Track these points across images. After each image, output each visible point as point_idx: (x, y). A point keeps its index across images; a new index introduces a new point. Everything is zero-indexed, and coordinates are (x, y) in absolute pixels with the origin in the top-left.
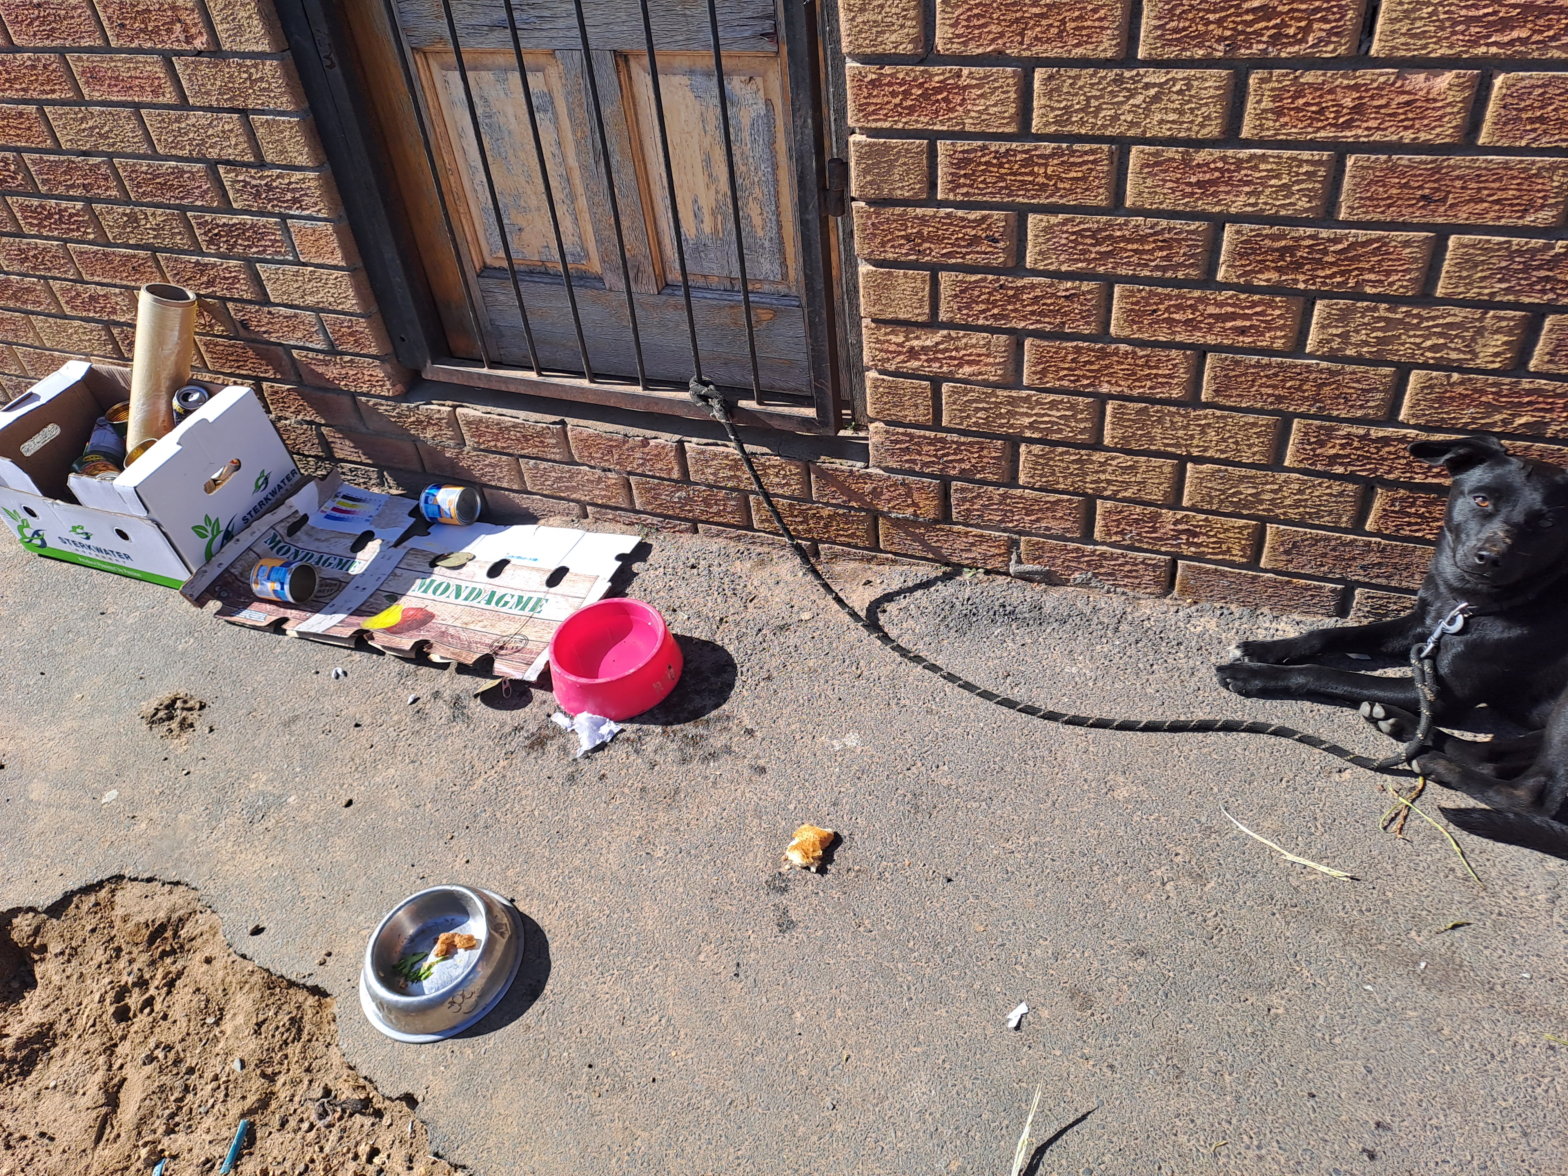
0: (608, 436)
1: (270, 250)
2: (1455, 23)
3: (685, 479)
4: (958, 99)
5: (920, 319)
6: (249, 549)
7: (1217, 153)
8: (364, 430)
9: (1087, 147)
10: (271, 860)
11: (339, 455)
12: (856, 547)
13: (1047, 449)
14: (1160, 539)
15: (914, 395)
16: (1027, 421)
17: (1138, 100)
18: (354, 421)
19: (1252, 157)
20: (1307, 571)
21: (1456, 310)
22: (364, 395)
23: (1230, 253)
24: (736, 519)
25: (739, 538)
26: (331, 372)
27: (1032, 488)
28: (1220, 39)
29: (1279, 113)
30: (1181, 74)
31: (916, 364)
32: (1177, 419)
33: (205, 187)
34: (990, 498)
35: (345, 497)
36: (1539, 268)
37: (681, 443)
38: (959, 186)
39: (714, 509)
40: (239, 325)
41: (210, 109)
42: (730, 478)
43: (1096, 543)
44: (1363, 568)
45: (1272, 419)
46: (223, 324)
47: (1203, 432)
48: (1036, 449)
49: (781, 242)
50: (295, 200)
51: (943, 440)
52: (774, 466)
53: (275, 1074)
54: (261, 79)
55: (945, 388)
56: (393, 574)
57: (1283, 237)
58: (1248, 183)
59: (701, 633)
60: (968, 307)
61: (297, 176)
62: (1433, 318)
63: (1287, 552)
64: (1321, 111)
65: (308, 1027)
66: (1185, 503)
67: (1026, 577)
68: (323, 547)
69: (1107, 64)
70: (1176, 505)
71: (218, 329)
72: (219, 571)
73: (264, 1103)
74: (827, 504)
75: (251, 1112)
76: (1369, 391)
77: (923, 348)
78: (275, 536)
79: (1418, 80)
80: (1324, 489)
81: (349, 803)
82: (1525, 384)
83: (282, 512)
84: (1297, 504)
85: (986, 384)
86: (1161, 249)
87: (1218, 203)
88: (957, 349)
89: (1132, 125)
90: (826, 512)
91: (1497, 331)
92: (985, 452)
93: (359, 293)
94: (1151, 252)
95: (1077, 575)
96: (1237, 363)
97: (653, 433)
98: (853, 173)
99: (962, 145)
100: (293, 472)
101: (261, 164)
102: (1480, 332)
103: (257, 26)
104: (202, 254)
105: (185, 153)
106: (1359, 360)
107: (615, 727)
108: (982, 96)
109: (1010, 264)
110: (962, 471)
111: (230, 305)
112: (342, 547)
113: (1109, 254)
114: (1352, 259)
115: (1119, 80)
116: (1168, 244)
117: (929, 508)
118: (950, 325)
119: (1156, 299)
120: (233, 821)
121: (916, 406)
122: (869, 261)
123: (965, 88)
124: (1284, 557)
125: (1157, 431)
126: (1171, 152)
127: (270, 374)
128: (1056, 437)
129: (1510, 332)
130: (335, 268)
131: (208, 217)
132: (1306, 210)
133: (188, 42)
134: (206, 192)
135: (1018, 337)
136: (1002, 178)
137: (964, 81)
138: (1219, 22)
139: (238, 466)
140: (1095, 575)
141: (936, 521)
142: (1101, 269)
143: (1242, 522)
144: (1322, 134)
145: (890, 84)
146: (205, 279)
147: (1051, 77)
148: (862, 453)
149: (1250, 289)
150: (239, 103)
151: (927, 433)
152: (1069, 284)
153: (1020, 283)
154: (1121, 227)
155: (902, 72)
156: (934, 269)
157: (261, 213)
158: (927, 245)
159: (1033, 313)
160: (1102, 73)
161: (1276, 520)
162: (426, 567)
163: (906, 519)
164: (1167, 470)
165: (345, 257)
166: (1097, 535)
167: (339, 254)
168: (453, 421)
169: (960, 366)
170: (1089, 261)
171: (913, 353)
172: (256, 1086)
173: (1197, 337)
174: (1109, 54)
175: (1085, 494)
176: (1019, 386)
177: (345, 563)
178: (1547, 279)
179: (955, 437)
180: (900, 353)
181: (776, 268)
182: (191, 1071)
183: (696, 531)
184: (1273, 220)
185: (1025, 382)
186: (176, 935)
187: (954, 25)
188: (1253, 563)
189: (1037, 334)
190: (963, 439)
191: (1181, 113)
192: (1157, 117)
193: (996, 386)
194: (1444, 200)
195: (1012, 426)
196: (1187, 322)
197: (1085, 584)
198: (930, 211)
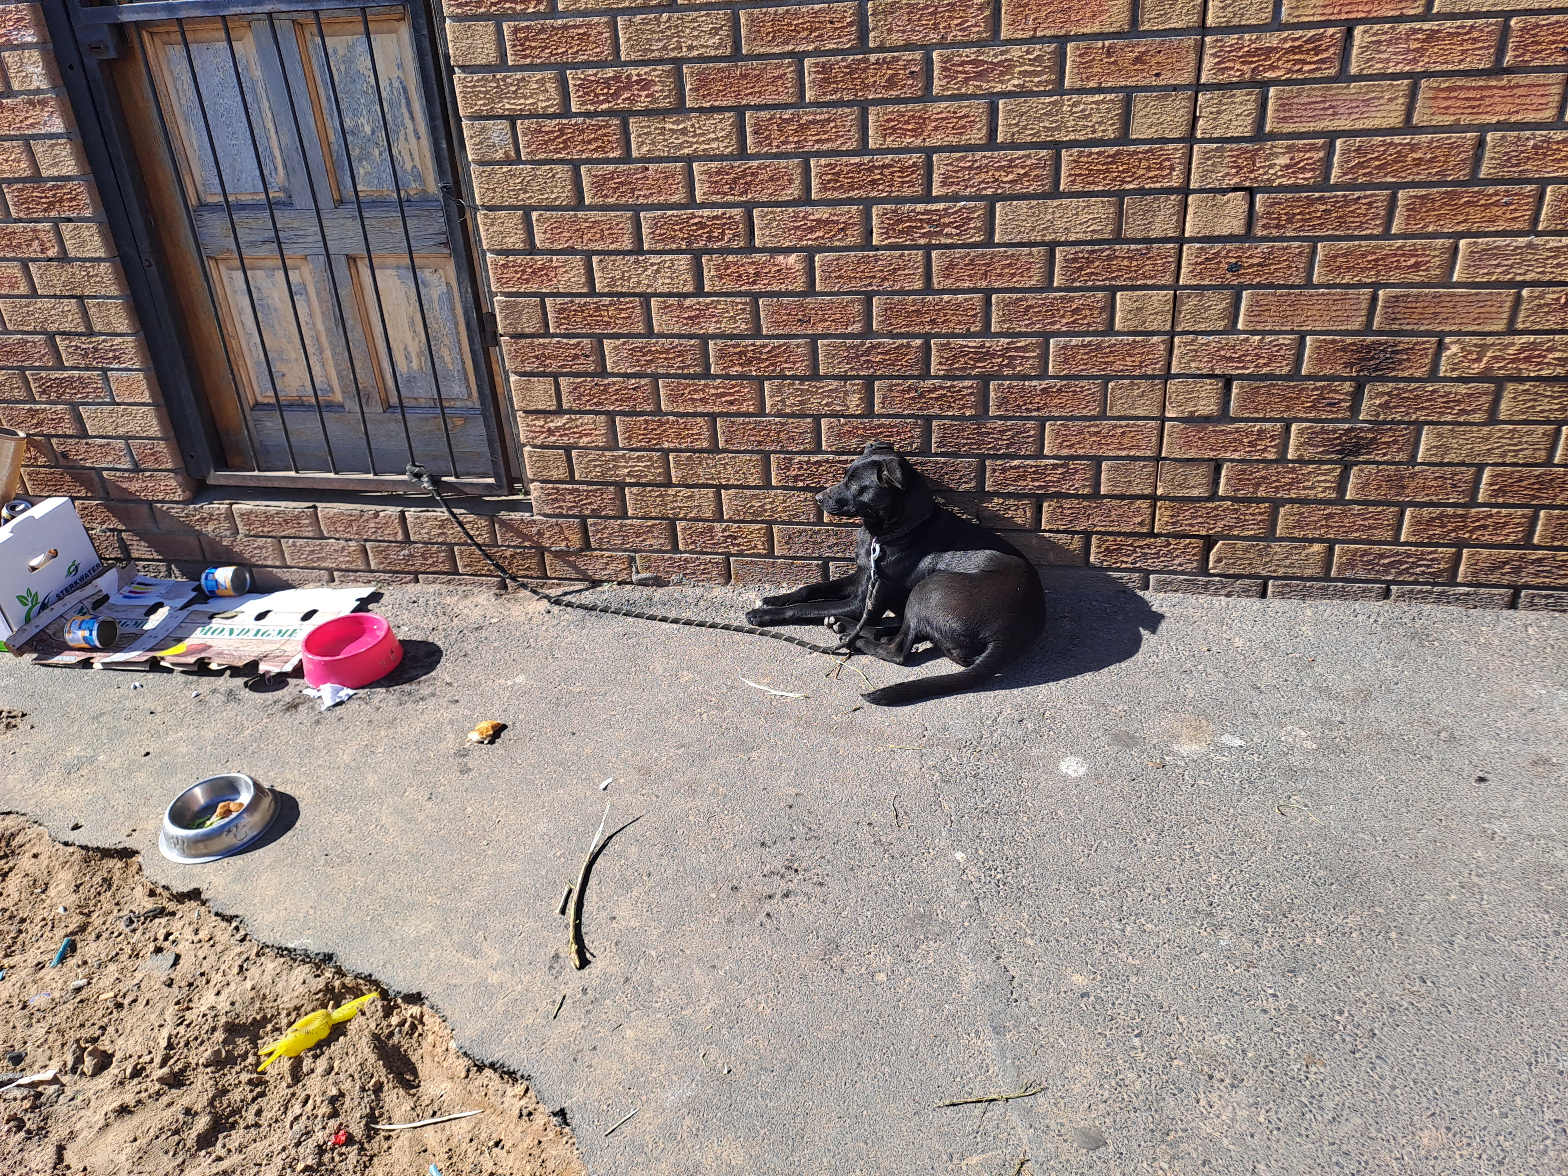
0: (349, 512)
1: (92, 396)
2: (789, 230)
3: (407, 540)
4: (553, 274)
5: (552, 408)
6: (61, 616)
7: (695, 300)
8: (156, 530)
9: (628, 299)
10: (86, 791)
11: (135, 555)
12: (532, 577)
13: (641, 489)
14: (717, 544)
15: (556, 460)
16: (626, 471)
17: (649, 272)
18: (150, 526)
19: (713, 302)
20: (800, 554)
21: (832, 382)
22: (159, 501)
23: (715, 356)
24: (446, 567)
25: (449, 582)
26: (134, 486)
27: (637, 518)
28: (683, 239)
29: (721, 277)
30: (668, 257)
31: (553, 439)
32: (710, 461)
33: (43, 352)
34: (613, 529)
35: (139, 584)
36: (862, 355)
37: (402, 513)
38: (562, 324)
39: (430, 561)
40: (59, 456)
41: (55, 296)
42: (439, 535)
43: (681, 552)
44: (829, 547)
45: (759, 456)
46: (46, 456)
47: (725, 469)
48: (635, 490)
49: (465, 373)
50: (115, 358)
51: (577, 490)
52: (469, 522)
53: (90, 912)
54: (97, 275)
55: (574, 453)
56: (179, 626)
57: (738, 346)
58: (714, 316)
59: (418, 637)
60: (579, 399)
61: (119, 340)
62: (823, 387)
63: (787, 543)
64: (740, 276)
65: (116, 883)
66: (726, 517)
67: (643, 583)
68: (122, 615)
69: (629, 253)
70: (721, 520)
71: (42, 460)
72: (37, 630)
73: (83, 928)
74: (509, 546)
75: (73, 933)
76: (803, 433)
77: (556, 428)
78: (82, 608)
79: (780, 258)
80: (797, 498)
81: (147, 754)
82: (876, 422)
83: (89, 590)
84: (785, 509)
85: (597, 448)
86: (678, 356)
87: (702, 328)
88: (577, 427)
89: (649, 286)
90: (508, 553)
91: (854, 392)
92: (605, 496)
93: (161, 422)
94: (673, 358)
95: (673, 577)
96: (733, 422)
97: (382, 508)
98: (498, 319)
99: (559, 300)
100: (98, 566)
101: (91, 333)
102: (846, 393)
103: (97, 241)
104: (35, 402)
105: (31, 328)
106: (793, 415)
107: (351, 692)
108: (566, 272)
109: (599, 370)
110: (593, 510)
111: (54, 441)
112: (138, 614)
113: (651, 361)
114: (776, 356)
115: (637, 262)
116: (681, 354)
117: (576, 542)
118: (570, 411)
119: (681, 387)
120: (55, 774)
121: (558, 467)
122: (515, 373)
123: (556, 268)
124: (786, 547)
125: (700, 470)
126: (671, 301)
127: (83, 494)
128: (644, 480)
129: (860, 392)
130: (143, 404)
131: (43, 374)
132: (746, 330)
133: (42, 252)
134: (44, 356)
135: (611, 416)
136: (584, 318)
137: (555, 264)
138: (681, 230)
139: (55, 555)
140: (684, 575)
141: (581, 550)
142: (649, 371)
143: (758, 526)
144: (743, 288)
145: (513, 266)
146: (35, 421)
147: (601, 261)
148: (528, 507)
149: (728, 377)
150: (78, 292)
151: (567, 486)
152: (634, 381)
153: (606, 382)
154: (655, 344)
155: (519, 259)
156: (556, 376)
157: (87, 368)
158: (548, 361)
159: (617, 400)
160: (628, 258)
161: (776, 522)
162: (207, 620)
163: (562, 551)
164: (710, 495)
165: (152, 395)
166: (681, 547)
167: (147, 394)
168: (230, 515)
169: (580, 437)
170: (642, 366)
171: (551, 432)
172: (75, 921)
173: (708, 409)
174: (629, 248)
175: (668, 518)
176: (618, 449)
177: (140, 623)
178: (868, 361)
179: (585, 487)
180: (543, 432)
181: (464, 390)
182: (23, 920)
183: (417, 581)
184: (732, 337)
185: (621, 445)
186: (8, 845)
187: (545, 232)
188: (771, 554)
189: (622, 413)
190: (590, 488)
191: (672, 279)
192: (661, 281)
193: (603, 449)
194: (809, 321)
195: (617, 476)
196: (701, 400)
197: (679, 583)
198: (547, 340)
